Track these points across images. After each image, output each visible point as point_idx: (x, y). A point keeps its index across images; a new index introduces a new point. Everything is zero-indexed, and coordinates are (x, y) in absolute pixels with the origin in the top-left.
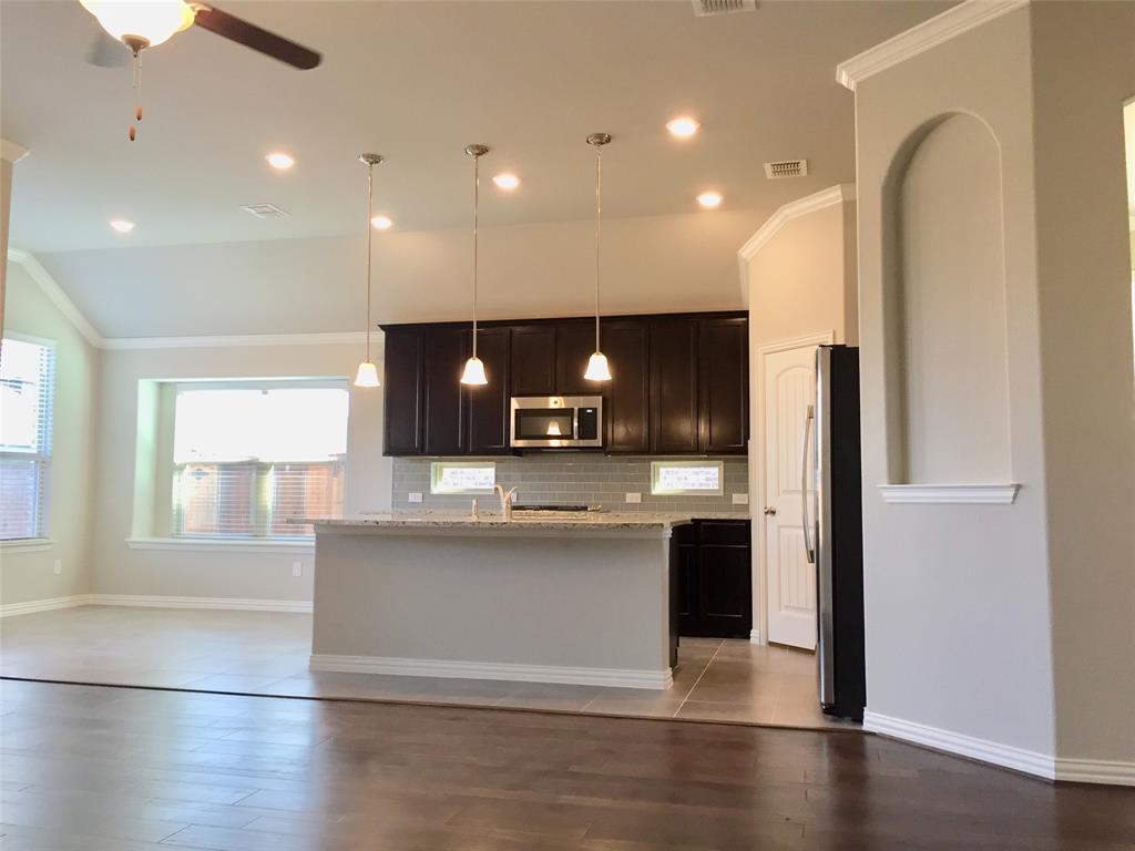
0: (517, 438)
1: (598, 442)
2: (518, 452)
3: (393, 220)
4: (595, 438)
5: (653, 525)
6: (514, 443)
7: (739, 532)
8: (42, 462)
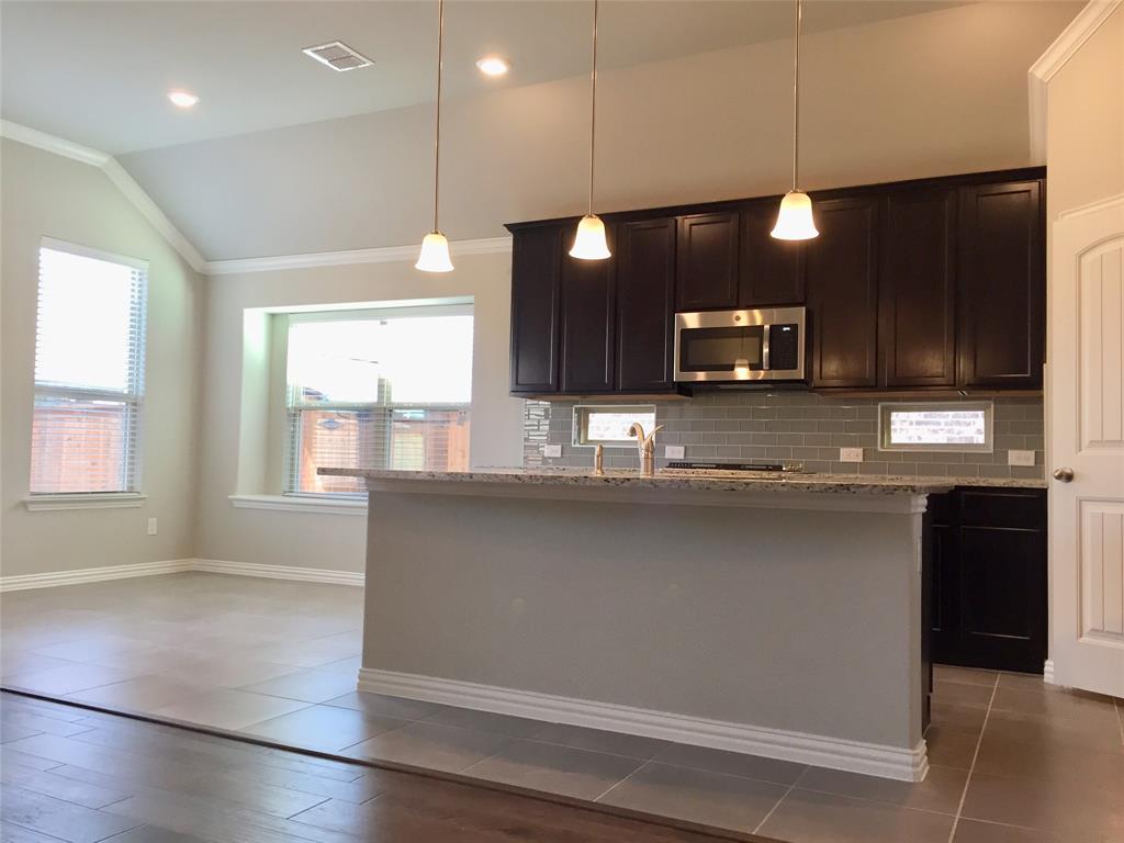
0: (682, 369)
1: (800, 373)
2: (687, 389)
3: (509, 62)
4: (795, 367)
5: (897, 488)
6: (677, 376)
7: (1031, 507)
8: (134, 404)
